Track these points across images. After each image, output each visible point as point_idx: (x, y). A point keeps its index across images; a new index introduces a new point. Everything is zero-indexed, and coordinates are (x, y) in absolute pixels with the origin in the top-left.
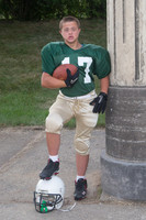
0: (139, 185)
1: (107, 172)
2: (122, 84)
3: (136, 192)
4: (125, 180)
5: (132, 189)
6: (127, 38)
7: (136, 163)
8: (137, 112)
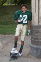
0: (39, 53)
1: (31, 49)
2: (35, 24)
3: (38, 55)
4: (35, 51)
5: (37, 54)
6: (36, 11)
7: (38, 47)
8: (39, 32)
